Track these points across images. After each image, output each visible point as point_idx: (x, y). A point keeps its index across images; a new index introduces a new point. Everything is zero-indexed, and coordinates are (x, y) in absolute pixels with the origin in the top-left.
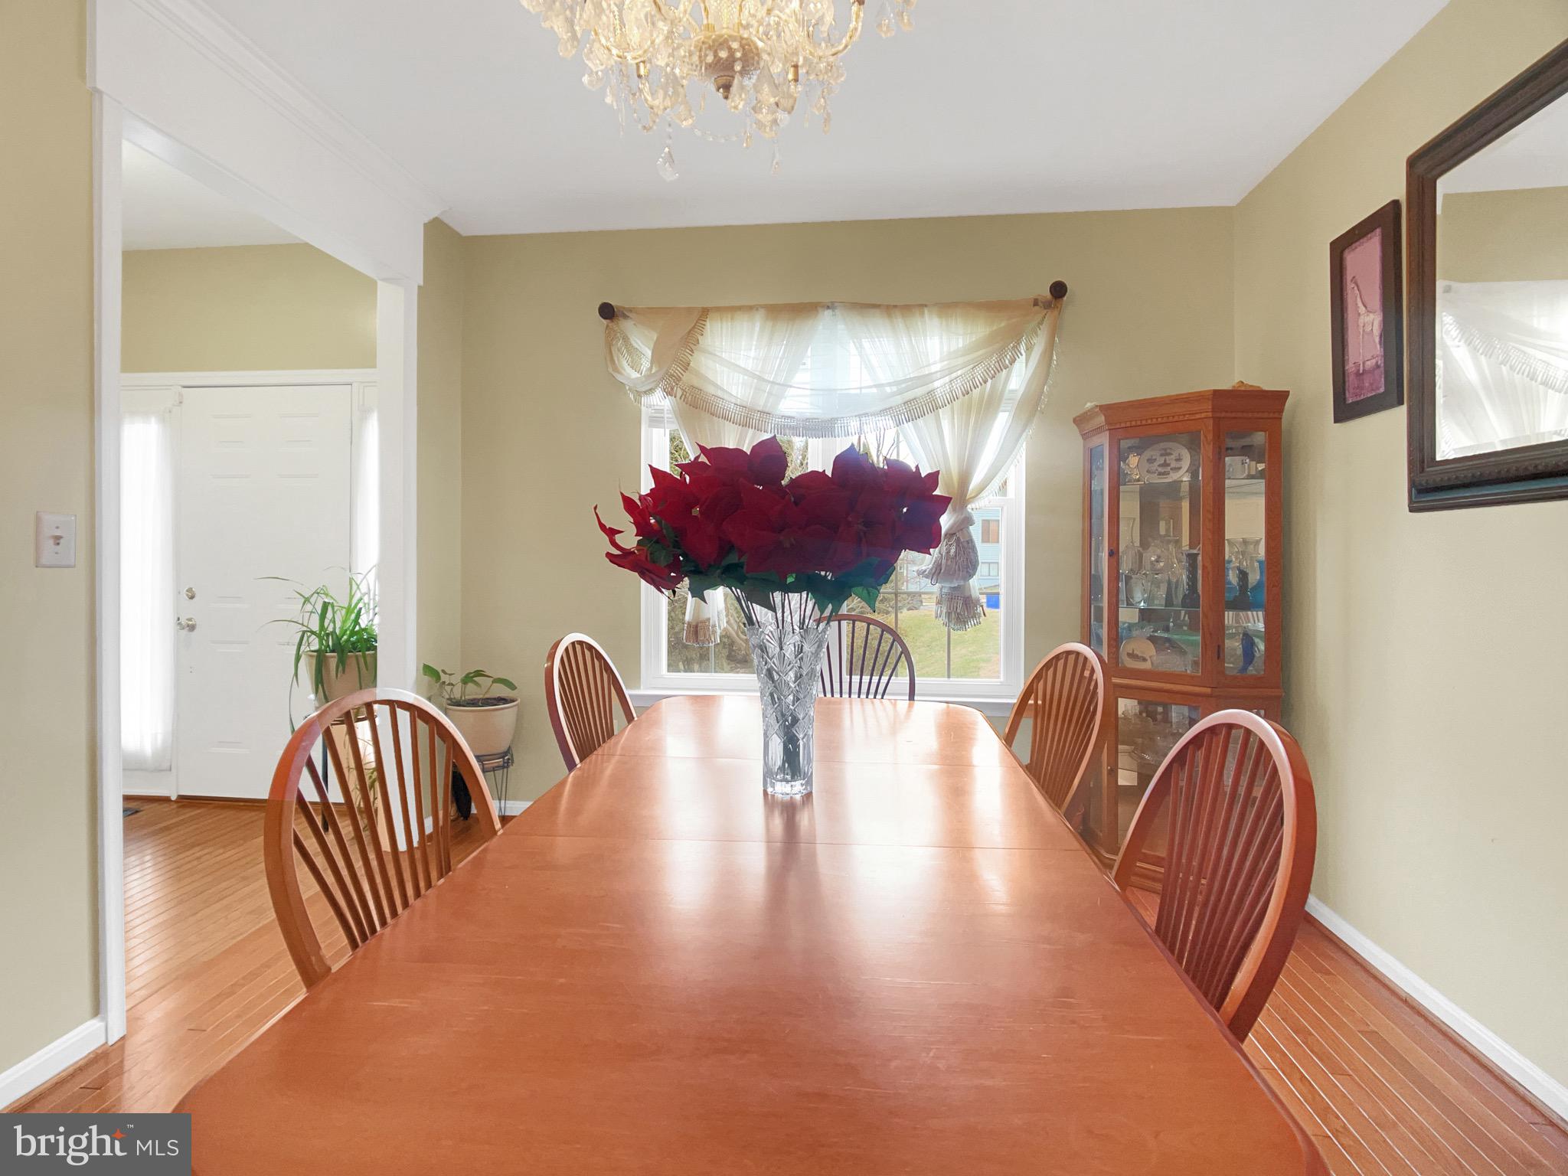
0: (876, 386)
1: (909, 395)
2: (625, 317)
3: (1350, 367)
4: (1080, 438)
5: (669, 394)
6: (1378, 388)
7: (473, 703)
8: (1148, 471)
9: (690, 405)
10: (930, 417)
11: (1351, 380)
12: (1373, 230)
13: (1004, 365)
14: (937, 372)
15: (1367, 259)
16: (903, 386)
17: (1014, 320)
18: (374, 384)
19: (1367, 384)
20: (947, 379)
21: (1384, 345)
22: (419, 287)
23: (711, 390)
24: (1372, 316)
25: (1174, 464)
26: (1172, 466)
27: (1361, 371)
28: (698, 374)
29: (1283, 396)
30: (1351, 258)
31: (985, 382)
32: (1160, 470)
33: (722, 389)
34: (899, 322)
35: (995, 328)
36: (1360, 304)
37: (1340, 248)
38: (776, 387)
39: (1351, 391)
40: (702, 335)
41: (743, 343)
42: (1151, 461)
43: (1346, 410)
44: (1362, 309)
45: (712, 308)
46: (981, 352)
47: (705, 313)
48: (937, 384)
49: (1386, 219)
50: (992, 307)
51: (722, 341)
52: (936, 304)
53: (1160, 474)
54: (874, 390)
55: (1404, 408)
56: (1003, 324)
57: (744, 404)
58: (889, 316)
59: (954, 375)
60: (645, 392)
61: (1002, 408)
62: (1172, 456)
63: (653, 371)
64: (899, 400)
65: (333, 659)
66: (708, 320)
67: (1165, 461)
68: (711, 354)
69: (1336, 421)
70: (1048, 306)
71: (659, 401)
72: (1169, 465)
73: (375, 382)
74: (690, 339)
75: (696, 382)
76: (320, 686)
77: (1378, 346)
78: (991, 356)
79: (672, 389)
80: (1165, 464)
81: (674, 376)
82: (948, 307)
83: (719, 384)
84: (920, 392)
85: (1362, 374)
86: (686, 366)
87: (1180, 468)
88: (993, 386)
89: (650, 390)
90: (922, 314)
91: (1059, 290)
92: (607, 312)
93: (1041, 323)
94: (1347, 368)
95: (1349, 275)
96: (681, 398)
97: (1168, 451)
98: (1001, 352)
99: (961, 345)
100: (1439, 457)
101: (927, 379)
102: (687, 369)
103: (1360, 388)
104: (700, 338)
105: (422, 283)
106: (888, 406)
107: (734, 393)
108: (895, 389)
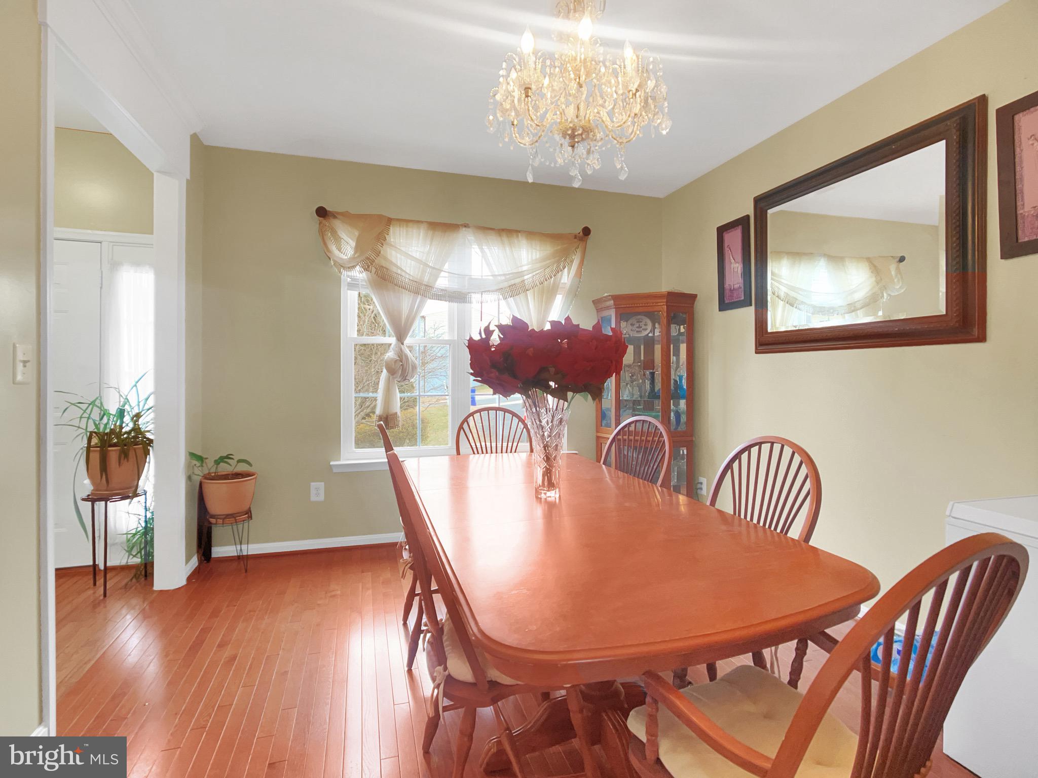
0: (492, 276)
1: (513, 282)
2: (335, 217)
3: (727, 286)
4: (595, 311)
5: (366, 270)
6: (740, 298)
7: (226, 477)
8: (632, 330)
9: (381, 278)
10: (522, 296)
11: (727, 293)
12: (738, 226)
13: (559, 271)
14: (525, 271)
15: (734, 238)
16: (508, 277)
17: (565, 246)
18: (151, 246)
19: (735, 295)
20: (530, 275)
21: (744, 278)
22: (187, 180)
23: (394, 269)
24: (737, 265)
25: (644, 327)
26: (643, 328)
27: (732, 289)
28: (386, 259)
29: (693, 297)
30: (727, 237)
31: (551, 278)
32: (637, 329)
33: (402, 270)
34: (505, 239)
35: (556, 249)
36: (731, 258)
37: (722, 231)
38: (434, 270)
39: (727, 298)
40: (388, 234)
41: (414, 242)
42: (632, 325)
43: (724, 305)
44: (733, 261)
45: (393, 219)
46: (548, 262)
47: (389, 221)
48: (526, 277)
49: (743, 222)
50: (554, 237)
51: (400, 240)
52: (525, 232)
53: (637, 332)
54: (491, 278)
55: (753, 308)
56: (559, 247)
57: (416, 280)
58: (500, 236)
59: (534, 273)
60: (349, 268)
61: (558, 293)
62: (642, 323)
63: (356, 256)
64: (506, 284)
65: (113, 453)
66: (391, 225)
67: (639, 325)
68: (393, 246)
69: (720, 310)
70: (581, 239)
71: (359, 274)
72: (641, 327)
73: (152, 245)
74: (381, 238)
75: (383, 263)
76: (104, 474)
77: (740, 279)
78: (554, 264)
79: (368, 267)
80: (640, 327)
81: (370, 259)
82: (532, 234)
83: (399, 265)
84: (518, 281)
85: (733, 290)
86: (378, 254)
87: (647, 329)
88: (554, 280)
89: (353, 266)
90: (518, 236)
91: (587, 231)
92: (322, 212)
93: (578, 248)
94: (725, 286)
95: (726, 245)
96: (375, 273)
97: (640, 320)
98: (558, 262)
99: (538, 256)
100: (770, 330)
101: (520, 274)
102: (379, 255)
103: (731, 296)
104: (386, 236)
105: (189, 178)
106: (500, 287)
107: (408, 272)
108: (503, 278)
